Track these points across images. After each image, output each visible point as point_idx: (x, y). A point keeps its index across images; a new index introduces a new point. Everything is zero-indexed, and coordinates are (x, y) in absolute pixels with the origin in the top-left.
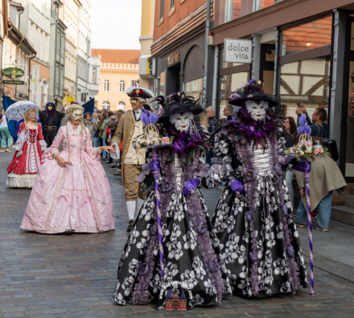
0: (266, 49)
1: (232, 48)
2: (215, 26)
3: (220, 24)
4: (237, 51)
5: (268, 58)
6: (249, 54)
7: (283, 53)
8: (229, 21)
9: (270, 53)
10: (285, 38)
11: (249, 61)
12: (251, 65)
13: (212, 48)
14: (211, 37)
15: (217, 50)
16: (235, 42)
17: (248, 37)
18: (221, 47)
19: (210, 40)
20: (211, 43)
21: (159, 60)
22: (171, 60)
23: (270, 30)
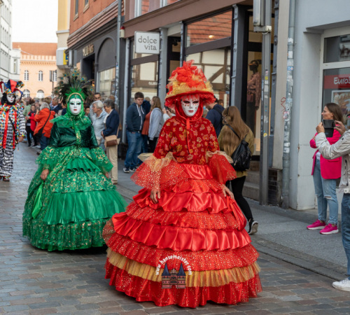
0: (173, 41)
1: (141, 40)
2: (126, 20)
3: (130, 19)
4: (147, 43)
5: (174, 49)
6: (157, 45)
7: (188, 45)
8: (138, 15)
9: (176, 44)
10: (189, 32)
11: (157, 52)
12: (159, 55)
13: (123, 40)
14: (122, 31)
15: (128, 43)
16: (145, 35)
17: (157, 30)
18: (132, 39)
19: (121, 33)
20: (122, 36)
21: (75, 51)
22: (86, 52)
23: (176, 24)
